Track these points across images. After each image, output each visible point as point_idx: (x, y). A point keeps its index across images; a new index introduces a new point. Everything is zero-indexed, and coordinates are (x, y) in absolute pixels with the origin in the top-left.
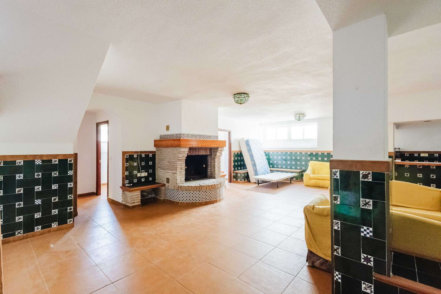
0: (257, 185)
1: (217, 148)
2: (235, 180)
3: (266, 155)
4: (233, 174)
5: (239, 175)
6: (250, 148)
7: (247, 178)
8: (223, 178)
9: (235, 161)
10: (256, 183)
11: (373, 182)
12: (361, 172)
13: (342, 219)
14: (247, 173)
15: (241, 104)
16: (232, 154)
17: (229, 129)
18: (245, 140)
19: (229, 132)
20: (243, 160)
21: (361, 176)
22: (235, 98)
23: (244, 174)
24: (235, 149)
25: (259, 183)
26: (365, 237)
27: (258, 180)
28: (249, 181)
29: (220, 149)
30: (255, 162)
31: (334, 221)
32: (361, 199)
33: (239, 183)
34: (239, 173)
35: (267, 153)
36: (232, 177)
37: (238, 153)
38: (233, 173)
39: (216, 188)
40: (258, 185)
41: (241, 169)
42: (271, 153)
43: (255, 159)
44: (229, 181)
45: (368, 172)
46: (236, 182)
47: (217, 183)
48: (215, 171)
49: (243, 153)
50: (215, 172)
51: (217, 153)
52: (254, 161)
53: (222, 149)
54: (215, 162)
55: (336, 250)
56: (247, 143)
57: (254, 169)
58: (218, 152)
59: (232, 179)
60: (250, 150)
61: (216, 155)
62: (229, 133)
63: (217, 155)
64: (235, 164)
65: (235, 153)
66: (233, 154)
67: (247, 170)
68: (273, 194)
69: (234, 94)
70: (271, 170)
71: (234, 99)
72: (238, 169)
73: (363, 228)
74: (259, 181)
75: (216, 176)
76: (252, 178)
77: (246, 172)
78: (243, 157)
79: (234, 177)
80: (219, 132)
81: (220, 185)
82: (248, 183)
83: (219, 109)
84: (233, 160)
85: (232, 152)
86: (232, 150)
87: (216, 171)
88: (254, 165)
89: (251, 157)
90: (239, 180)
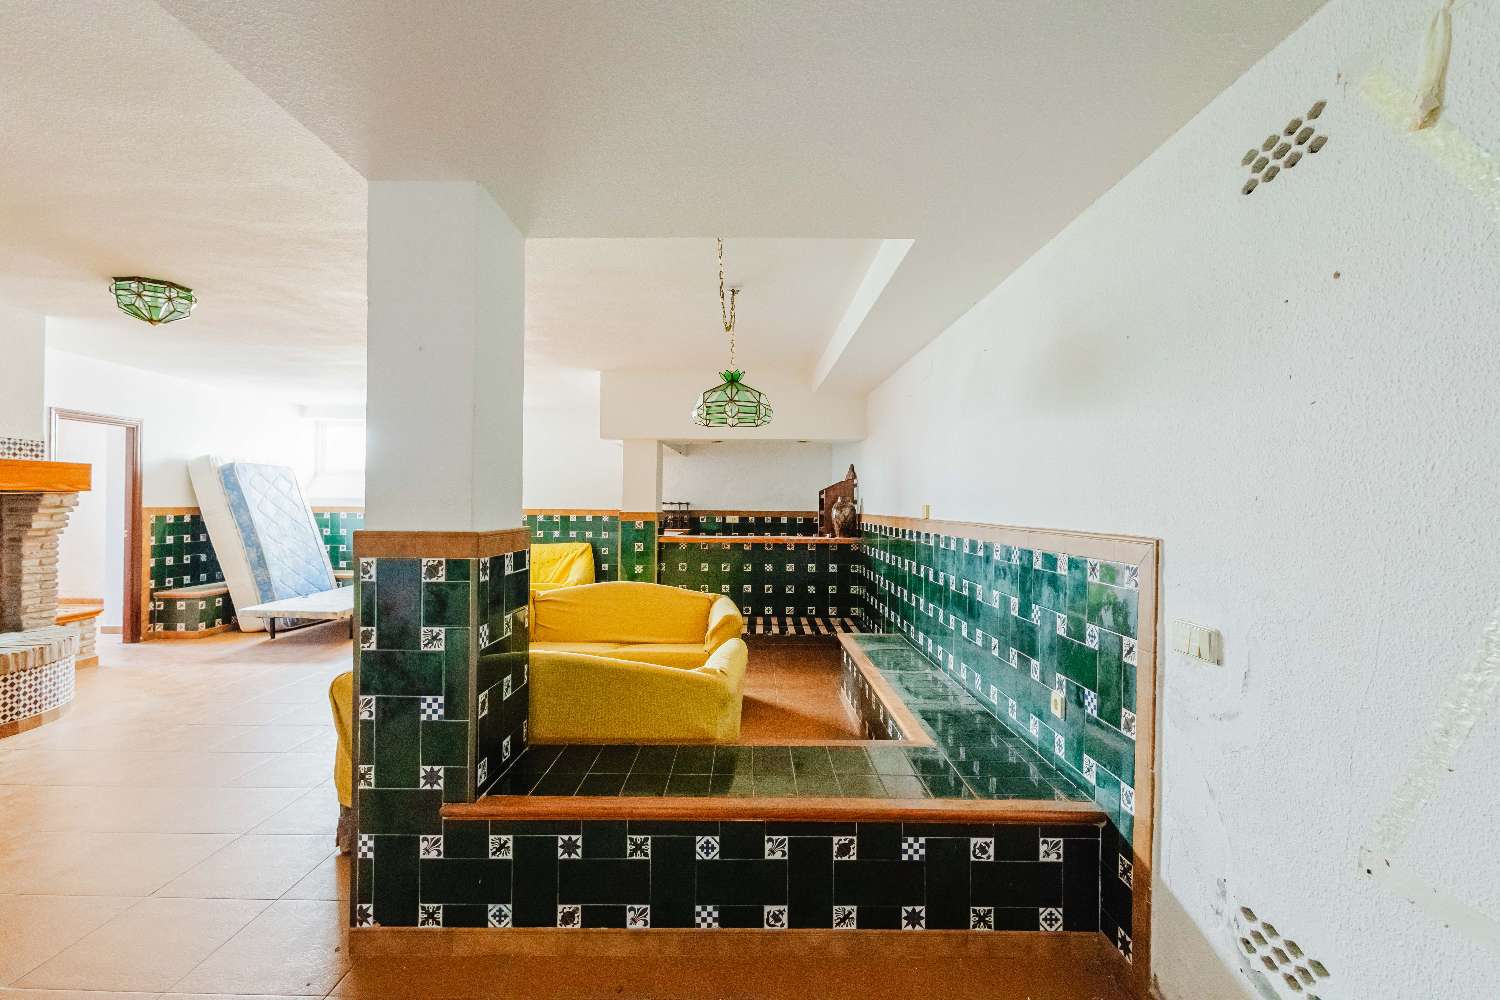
0: (267, 637)
1: (36, 497)
2: (159, 627)
3: (322, 524)
4: (147, 607)
5: (181, 606)
6: (242, 498)
7: (224, 616)
8: (81, 625)
9: (161, 550)
10: (265, 631)
11: (449, 584)
12: (424, 561)
13: (380, 688)
14: (226, 597)
15: (151, 320)
16: (148, 520)
17: (131, 415)
18: (220, 464)
19: (128, 428)
20: (207, 547)
21: (424, 569)
22: (120, 292)
23: (209, 599)
24: (163, 499)
25: (273, 632)
26: (429, 723)
27: (273, 620)
28: (236, 628)
29: (49, 499)
30: (262, 554)
31: (361, 698)
32: (423, 629)
33: (180, 637)
34: (181, 599)
35: (327, 516)
36: (145, 617)
37: (179, 518)
38: (152, 599)
39: (12, 668)
40: (273, 637)
41: (195, 581)
42: (343, 515)
43: (261, 539)
44: (129, 637)
45: (437, 559)
46: (167, 638)
47: (23, 649)
48: (21, 596)
49: (206, 519)
50: (19, 601)
51: (34, 517)
52: (258, 546)
53: (67, 499)
54: (21, 556)
55: (363, 777)
56: (228, 478)
57: (256, 576)
58: (40, 510)
59: (145, 624)
60: (239, 506)
61: (29, 526)
62: (133, 433)
63: (35, 525)
64: (160, 564)
65: (160, 519)
66: (153, 521)
67: (226, 586)
68: (323, 661)
69: (117, 279)
70: (338, 580)
71: (114, 296)
72: (179, 584)
73: (424, 700)
74: (279, 624)
75: (23, 617)
76: (249, 611)
77: (222, 590)
78: (205, 531)
79: (155, 617)
80: (59, 424)
81: (42, 655)
82: (232, 634)
83: (52, 323)
84: (154, 548)
85: (145, 514)
86: (146, 503)
87: (24, 596)
88: (260, 563)
89: (243, 531)
90: (181, 627)
